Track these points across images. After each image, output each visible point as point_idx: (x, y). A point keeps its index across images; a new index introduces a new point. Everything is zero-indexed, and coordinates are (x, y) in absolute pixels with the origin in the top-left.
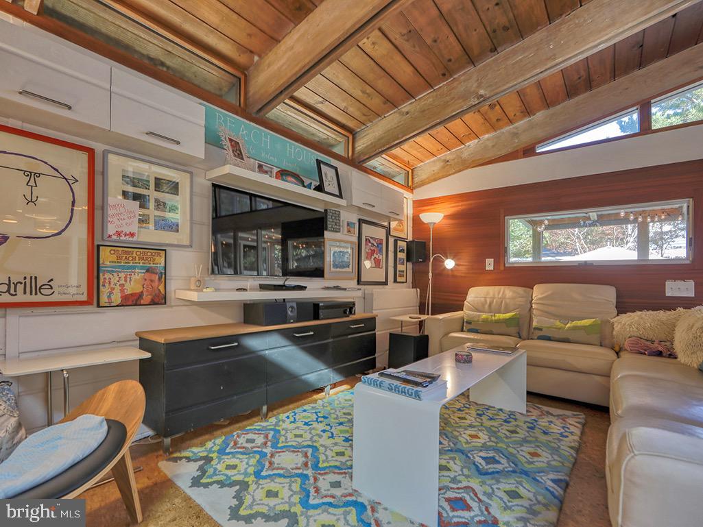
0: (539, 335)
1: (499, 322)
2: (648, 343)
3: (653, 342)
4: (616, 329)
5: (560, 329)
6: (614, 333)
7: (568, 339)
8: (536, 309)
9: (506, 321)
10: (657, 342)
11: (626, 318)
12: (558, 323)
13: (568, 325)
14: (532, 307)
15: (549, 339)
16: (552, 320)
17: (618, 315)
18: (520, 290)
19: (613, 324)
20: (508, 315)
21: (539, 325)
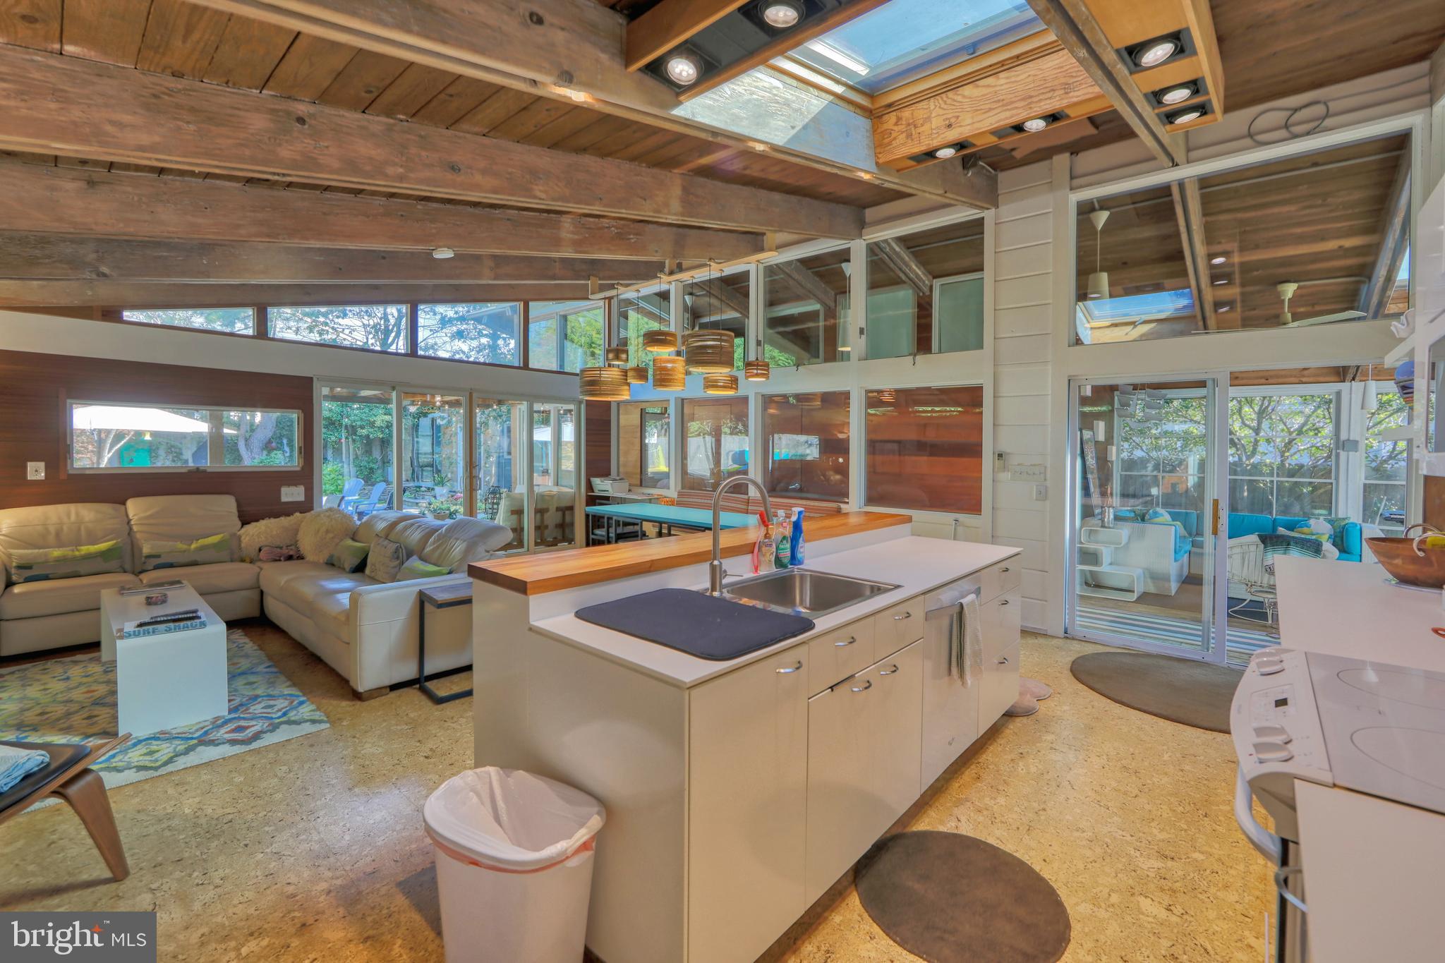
0: (155, 564)
1: (89, 557)
2: (279, 550)
3: (281, 548)
4: (244, 541)
5: (185, 551)
6: (243, 545)
7: (196, 561)
8: (141, 532)
9: (103, 555)
10: (284, 548)
11: (253, 528)
12: (180, 546)
13: (193, 546)
14: (131, 529)
15: (171, 566)
16: (171, 543)
17: (242, 527)
18: (106, 508)
19: (239, 537)
20: (103, 546)
21: (154, 552)
